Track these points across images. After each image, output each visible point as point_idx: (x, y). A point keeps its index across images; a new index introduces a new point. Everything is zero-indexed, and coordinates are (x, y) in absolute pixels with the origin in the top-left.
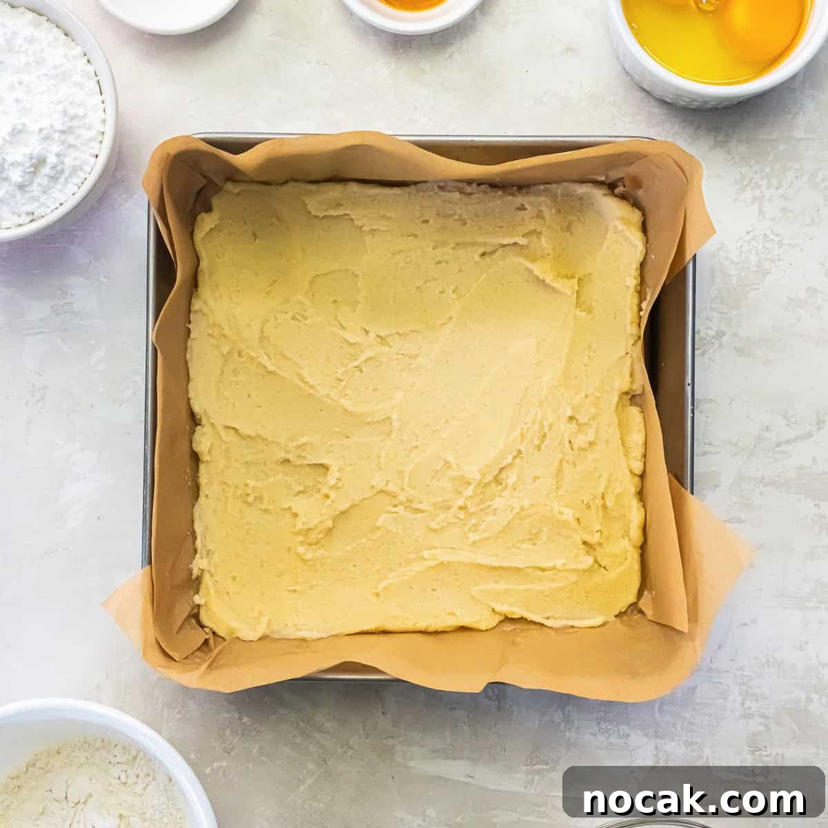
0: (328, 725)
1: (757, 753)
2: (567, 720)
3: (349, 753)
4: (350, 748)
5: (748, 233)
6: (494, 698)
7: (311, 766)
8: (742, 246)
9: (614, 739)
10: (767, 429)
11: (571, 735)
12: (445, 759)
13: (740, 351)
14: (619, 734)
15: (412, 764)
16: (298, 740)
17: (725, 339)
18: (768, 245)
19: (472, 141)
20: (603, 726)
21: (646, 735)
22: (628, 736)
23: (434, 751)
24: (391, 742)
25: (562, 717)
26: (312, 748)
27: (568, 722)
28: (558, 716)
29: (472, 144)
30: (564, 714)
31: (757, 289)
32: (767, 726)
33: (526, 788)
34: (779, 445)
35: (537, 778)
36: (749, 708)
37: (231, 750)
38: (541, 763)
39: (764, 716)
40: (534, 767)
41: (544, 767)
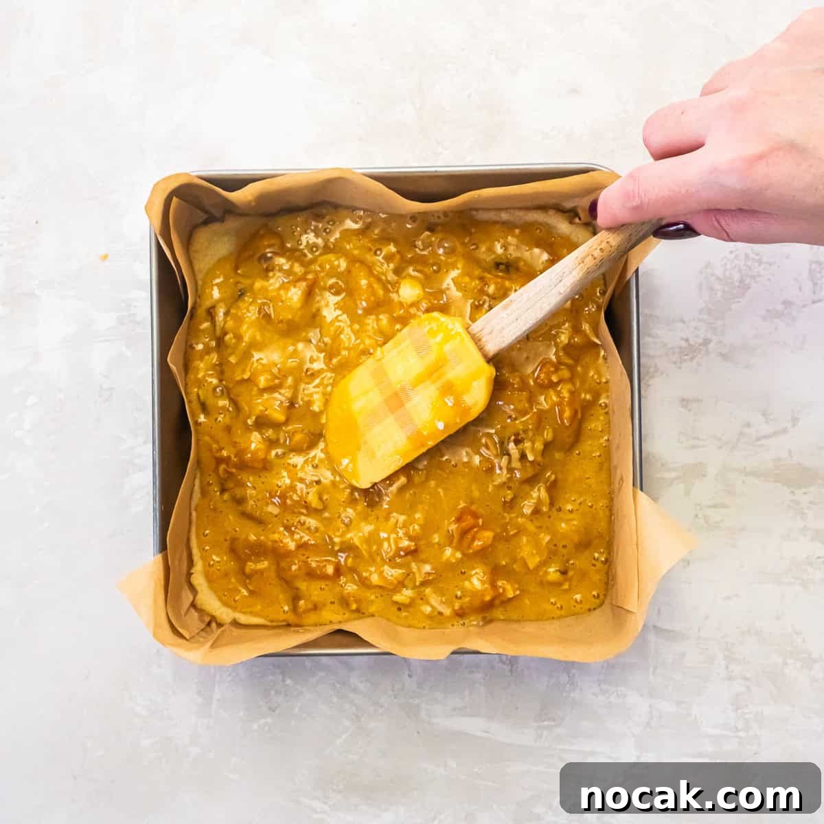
0: (361, 686)
1: (739, 711)
2: (572, 682)
3: (380, 711)
4: (381, 706)
5: (731, 252)
6: (508, 662)
7: (347, 723)
8: (726, 264)
9: (612, 699)
10: (748, 425)
11: (575, 695)
12: (463, 716)
13: (724, 357)
14: (617, 694)
15: (435, 720)
16: (335, 700)
17: (711, 346)
18: (749, 263)
19: (436, 171)
20: (604, 687)
21: (642, 695)
22: (625, 696)
23: (455, 709)
24: (417, 701)
25: (567, 679)
26: (347, 706)
27: (573, 684)
28: (564, 678)
29: (436, 174)
30: (569, 676)
31: (739, 302)
32: (748, 688)
33: (535, 741)
34: (758, 439)
35: (545, 733)
36: (732, 671)
37: (276, 708)
38: (548, 719)
39: (745, 679)
40: (543, 724)
41: (552, 723)
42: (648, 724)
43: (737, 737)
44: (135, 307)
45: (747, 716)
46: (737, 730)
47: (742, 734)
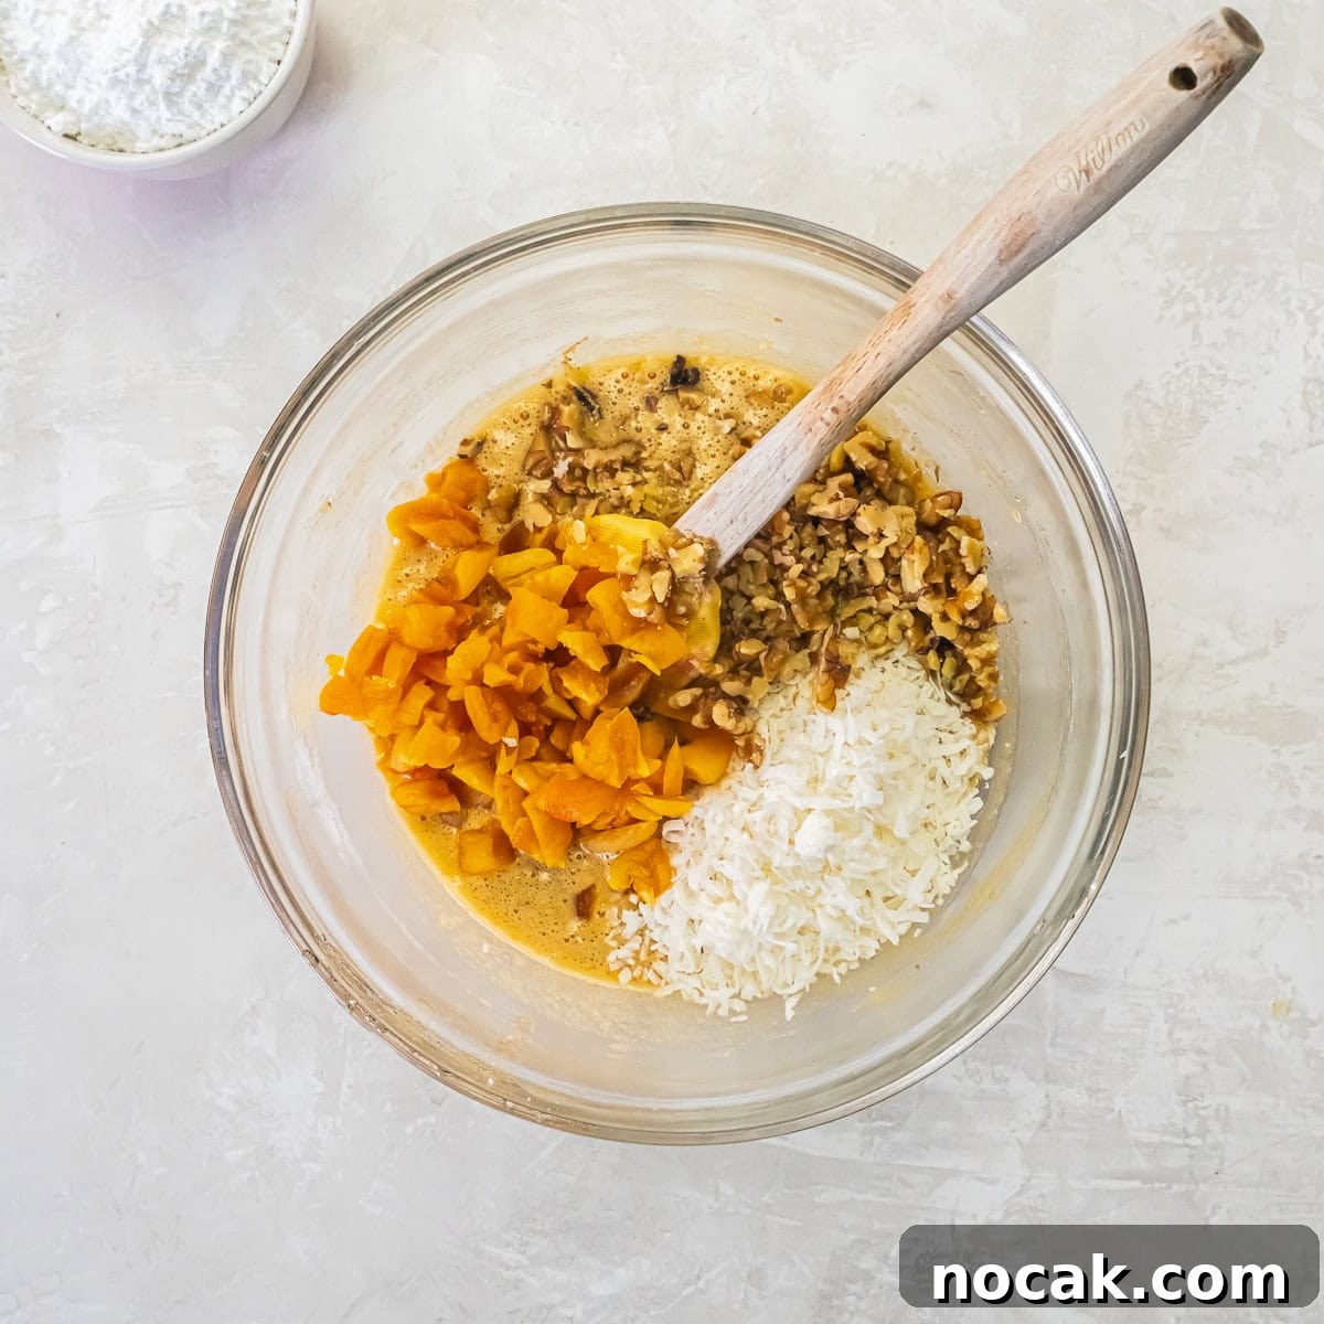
1: (1190, 1105)
5: (1177, 365)
8: (1168, 383)
9: (987, 1085)
10: (1205, 643)
13: (1166, 532)
14: (994, 1076)
17: (1145, 515)
18: (1206, 382)
21: (1032, 1078)
22: (1007, 1080)
31: (1190, 444)
32: (1204, 1066)
33: (861, 1154)
34: (1221, 666)
35: (877, 1140)
36: (1179, 1040)
37: (443, 1100)
38: (882, 1118)
39: (1200, 1052)
40: (874, 1124)
41: (889, 1124)
42: (1043, 1125)
43: (1187, 1146)
44: (216, 452)
45: (1201, 1112)
46: (1187, 1136)
47: (1195, 1141)
